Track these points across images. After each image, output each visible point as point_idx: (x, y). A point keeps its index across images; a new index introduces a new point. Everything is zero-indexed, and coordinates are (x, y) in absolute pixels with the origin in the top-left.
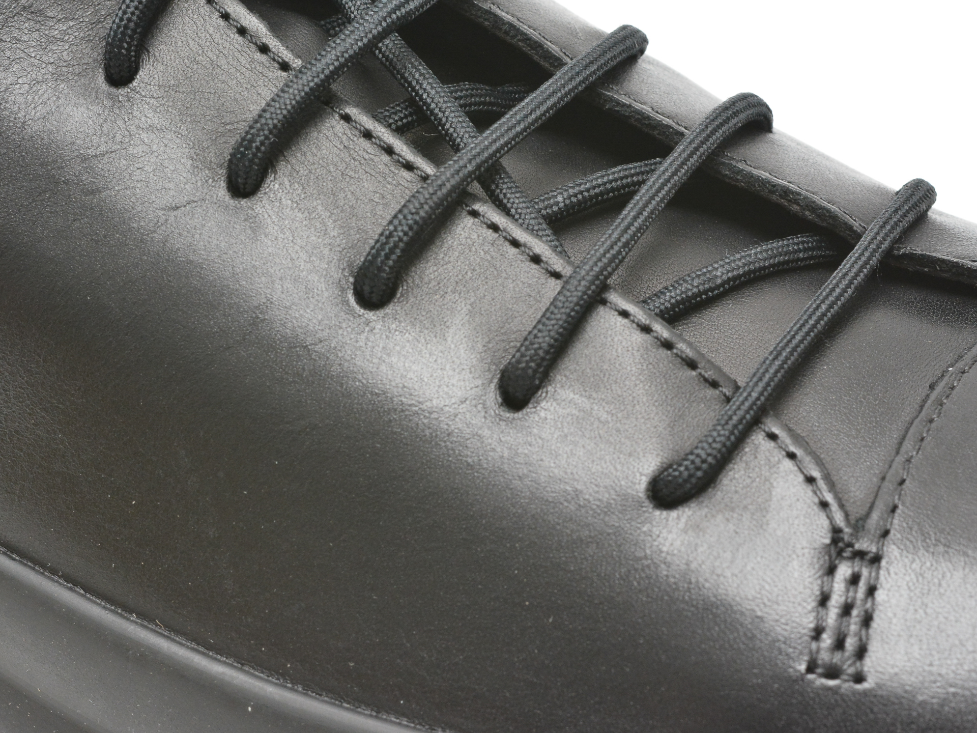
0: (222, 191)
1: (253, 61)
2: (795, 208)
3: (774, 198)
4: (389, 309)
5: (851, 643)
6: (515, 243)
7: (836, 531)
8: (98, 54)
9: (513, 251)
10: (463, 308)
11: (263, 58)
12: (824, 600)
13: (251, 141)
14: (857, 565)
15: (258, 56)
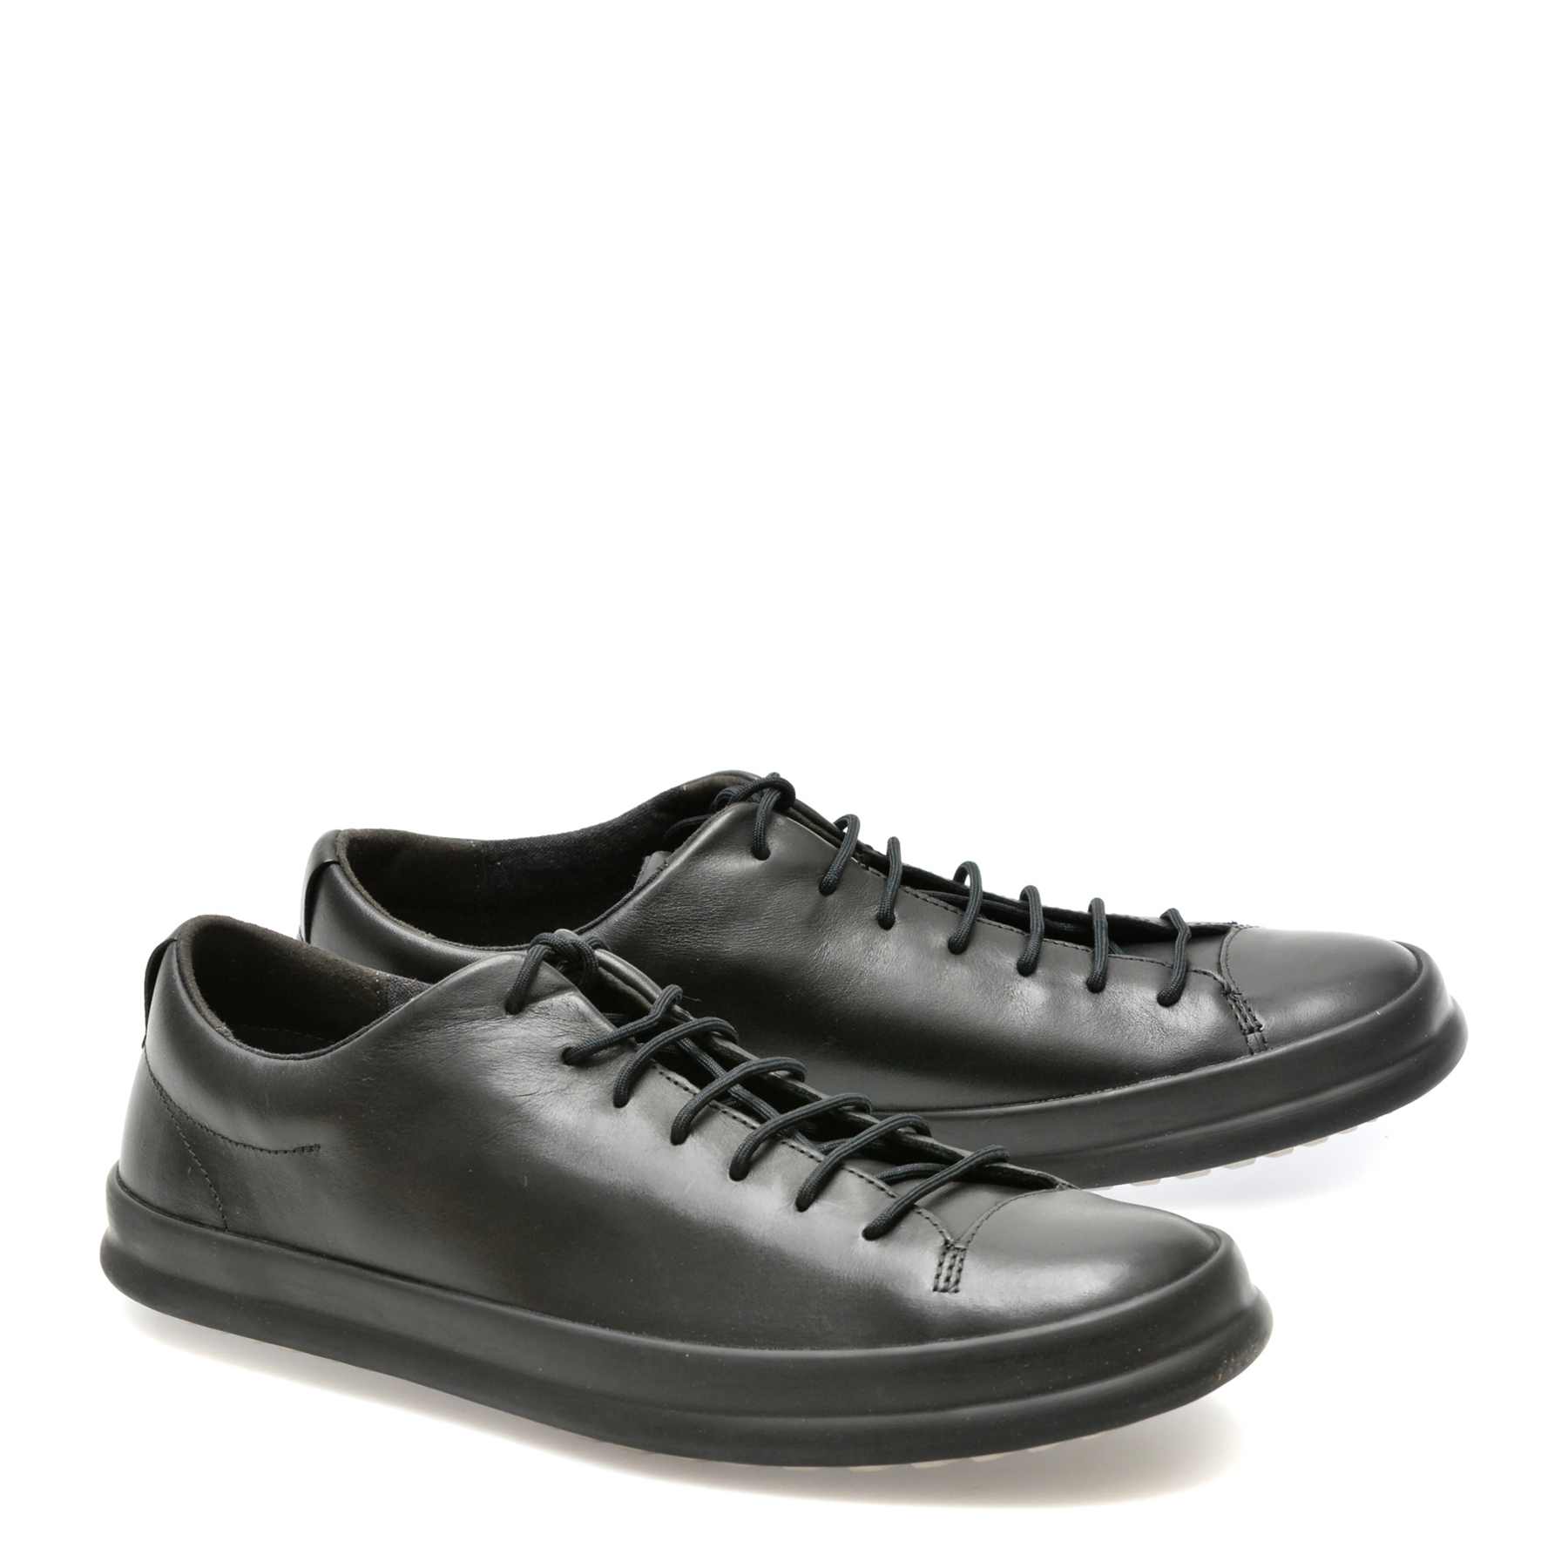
0: (668, 1142)
1: (681, 1094)
2: (937, 1152)
3: (928, 1149)
4: (745, 1181)
5: (953, 1280)
6: (802, 1152)
7: (947, 1242)
8: (611, 1096)
9: (801, 1155)
10: (779, 1177)
11: (687, 1092)
12: (941, 1264)
13: (680, 1119)
14: (955, 1252)
15: (684, 1092)
